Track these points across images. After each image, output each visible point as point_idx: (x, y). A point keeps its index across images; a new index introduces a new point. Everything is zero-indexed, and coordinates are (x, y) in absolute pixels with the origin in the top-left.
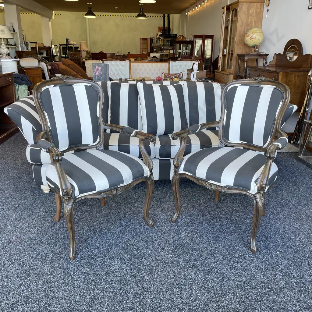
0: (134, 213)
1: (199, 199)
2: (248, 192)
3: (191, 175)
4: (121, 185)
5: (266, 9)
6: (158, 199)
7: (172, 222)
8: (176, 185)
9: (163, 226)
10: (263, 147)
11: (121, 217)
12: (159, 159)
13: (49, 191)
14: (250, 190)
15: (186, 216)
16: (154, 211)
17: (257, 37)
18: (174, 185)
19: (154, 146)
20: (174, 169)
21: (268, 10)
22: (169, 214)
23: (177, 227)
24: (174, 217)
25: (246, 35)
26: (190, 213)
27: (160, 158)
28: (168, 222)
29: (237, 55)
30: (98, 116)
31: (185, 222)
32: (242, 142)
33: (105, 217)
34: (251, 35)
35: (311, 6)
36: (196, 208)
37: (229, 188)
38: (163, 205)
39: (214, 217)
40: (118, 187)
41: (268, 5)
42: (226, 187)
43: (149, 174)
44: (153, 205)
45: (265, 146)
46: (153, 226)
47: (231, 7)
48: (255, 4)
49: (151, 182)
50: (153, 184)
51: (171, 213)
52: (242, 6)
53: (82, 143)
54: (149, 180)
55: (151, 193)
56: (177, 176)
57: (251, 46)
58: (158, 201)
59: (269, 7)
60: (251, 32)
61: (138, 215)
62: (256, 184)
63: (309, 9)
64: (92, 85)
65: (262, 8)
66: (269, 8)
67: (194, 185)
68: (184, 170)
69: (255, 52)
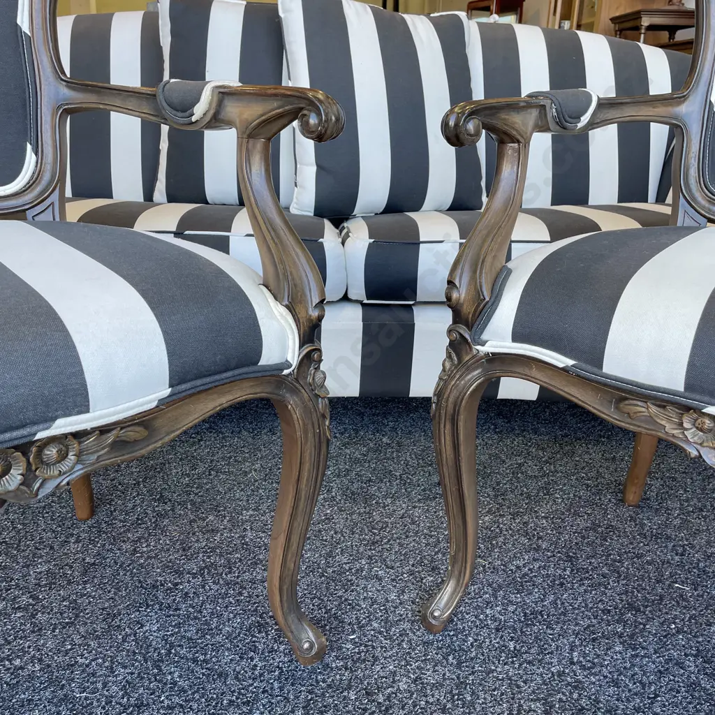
0: (230, 566)
1: (546, 490)
3: (570, 362)
4: (64, 425)
6: (355, 486)
7: (430, 629)
8: (461, 424)
9: (376, 659)
11: (154, 587)
12: (363, 305)
15: (500, 587)
16: (329, 555)
18: (448, 426)
19: (343, 243)
20: (450, 331)
22: (411, 573)
23: (459, 665)
24: (442, 606)
26: (518, 567)
27: (366, 301)
28: (407, 625)
29: (611, 19)
30: (25, 28)
31: (497, 630)
33: (69, 583)
36: (539, 538)
38: (377, 518)
39: (646, 599)
40: (40, 436)
43: (293, 355)
44: (329, 519)
46: (320, 655)
49: (305, 407)
50: (324, 416)
51: (421, 563)
54: (294, 391)
55: (305, 474)
56: (469, 369)
58: (353, 493)
61: (247, 576)
67: (509, 422)
68: (517, 337)
69: (673, 4)
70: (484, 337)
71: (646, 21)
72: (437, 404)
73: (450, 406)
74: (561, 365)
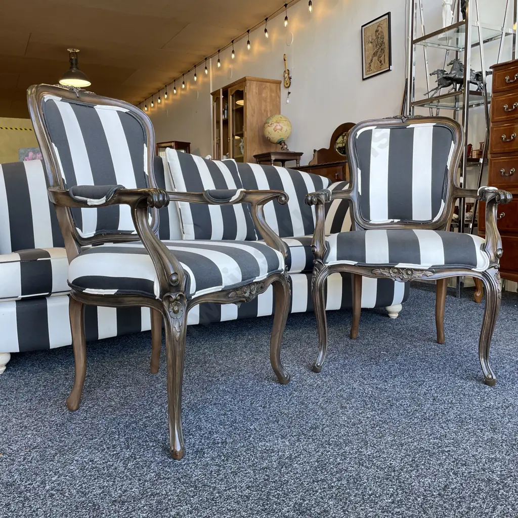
2: (473, 269)
3: (356, 263)
4: (257, 279)
5: (284, 92)
7: (316, 371)
8: (322, 292)
10: (433, 221)
13: (5, 368)
14: (475, 265)
17: (285, 128)
21: (289, 93)
24: (319, 361)
25: (266, 125)
29: (254, 156)
30: (147, 173)
32: (392, 220)
34: (275, 124)
35: (366, 75)
37: (435, 269)
40: (253, 281)
41: (288, 85)
42: (430, 270)
43: (283, 267)
45: (436, 219)
47: (229, 90)
48: (268, 84)
49: (286, 285)
52: (250, 86)
53: (119, 229)
54: (284, 280)
56: (324, 273)
57: (276, 141)
59: (290, 88)
60: (274, 119)
62: (485, 252)
63: (364, 79)
64: (131, 111)
65: (278, 91)
66: (290, 90)
68: (338, 259)
69: (283, 150)
70: (327, 261)
71: (273, 158)
72: (313, 286)
73: (319, 285)
74: (353, 264)
